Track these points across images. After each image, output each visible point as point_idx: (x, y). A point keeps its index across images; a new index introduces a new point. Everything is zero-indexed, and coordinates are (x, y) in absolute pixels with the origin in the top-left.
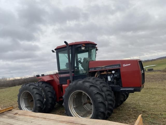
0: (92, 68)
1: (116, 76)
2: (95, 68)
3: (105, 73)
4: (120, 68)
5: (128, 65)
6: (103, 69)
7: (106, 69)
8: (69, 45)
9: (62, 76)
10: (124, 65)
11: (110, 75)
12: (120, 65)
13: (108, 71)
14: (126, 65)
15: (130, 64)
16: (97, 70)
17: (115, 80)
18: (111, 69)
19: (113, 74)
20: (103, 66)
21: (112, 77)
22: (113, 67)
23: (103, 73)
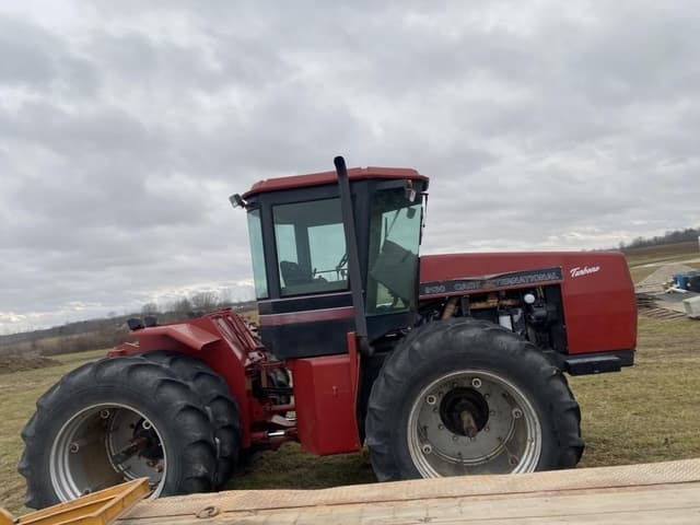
0: (438, 284)
1: (541, 312)
2: (450, 285)
3: (492, 302)
4: (560, 281)
5: (590, 271)
6: (488, 287)
7: (498, 289)
8: (349, 175)
9: (292, 317)
10: (576, 272)
11: (510, 311)
12: (558, 272)
13: (504, 294)
14: (582, 272)
15: (598, 268)
16: (462, 290)
17: (529, 330)
18: (522, 286)
19: (528, 308)
20: (487, 277)
21: (516, 318)
22: (532, 277)
23: (479, 305)
